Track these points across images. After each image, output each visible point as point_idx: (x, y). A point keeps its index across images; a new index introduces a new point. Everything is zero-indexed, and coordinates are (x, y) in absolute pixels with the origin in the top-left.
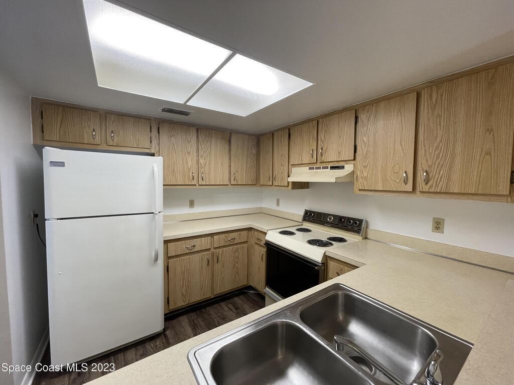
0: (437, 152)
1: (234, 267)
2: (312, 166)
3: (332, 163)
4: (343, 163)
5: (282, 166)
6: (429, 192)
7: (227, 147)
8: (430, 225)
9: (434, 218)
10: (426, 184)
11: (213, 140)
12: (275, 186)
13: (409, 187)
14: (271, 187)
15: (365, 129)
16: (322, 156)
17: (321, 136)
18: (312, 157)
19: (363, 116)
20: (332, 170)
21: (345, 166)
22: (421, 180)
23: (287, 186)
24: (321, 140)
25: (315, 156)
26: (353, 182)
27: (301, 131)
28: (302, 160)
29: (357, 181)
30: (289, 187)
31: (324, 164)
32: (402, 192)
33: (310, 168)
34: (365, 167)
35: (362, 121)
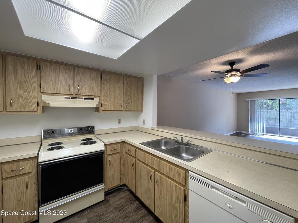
0: (128, 98)
3: (86, 96)
4: (93, 97)
6: (127, 110)
8: (117, 122)
9: (118, 119)
10: (127, 107)
13: (122, 109)
15: (105, 83)
16: (78, 91)
17: (78, 78)
18: (70, 90)
19: (104, 77)
20: (86, 101)
21: (95, 99)
22: (125, 106)
23: (36, 111)
24: (78, 81)
25: (72, 90)
26: (99, 107)
27: (56, 69)
28: (57, 90)
29: (102, 107)
30: (38, 111)
31: (79, 96)
32: (120, 110)
33: (65, 98)
34: (106, 100)
35: (104, 79)
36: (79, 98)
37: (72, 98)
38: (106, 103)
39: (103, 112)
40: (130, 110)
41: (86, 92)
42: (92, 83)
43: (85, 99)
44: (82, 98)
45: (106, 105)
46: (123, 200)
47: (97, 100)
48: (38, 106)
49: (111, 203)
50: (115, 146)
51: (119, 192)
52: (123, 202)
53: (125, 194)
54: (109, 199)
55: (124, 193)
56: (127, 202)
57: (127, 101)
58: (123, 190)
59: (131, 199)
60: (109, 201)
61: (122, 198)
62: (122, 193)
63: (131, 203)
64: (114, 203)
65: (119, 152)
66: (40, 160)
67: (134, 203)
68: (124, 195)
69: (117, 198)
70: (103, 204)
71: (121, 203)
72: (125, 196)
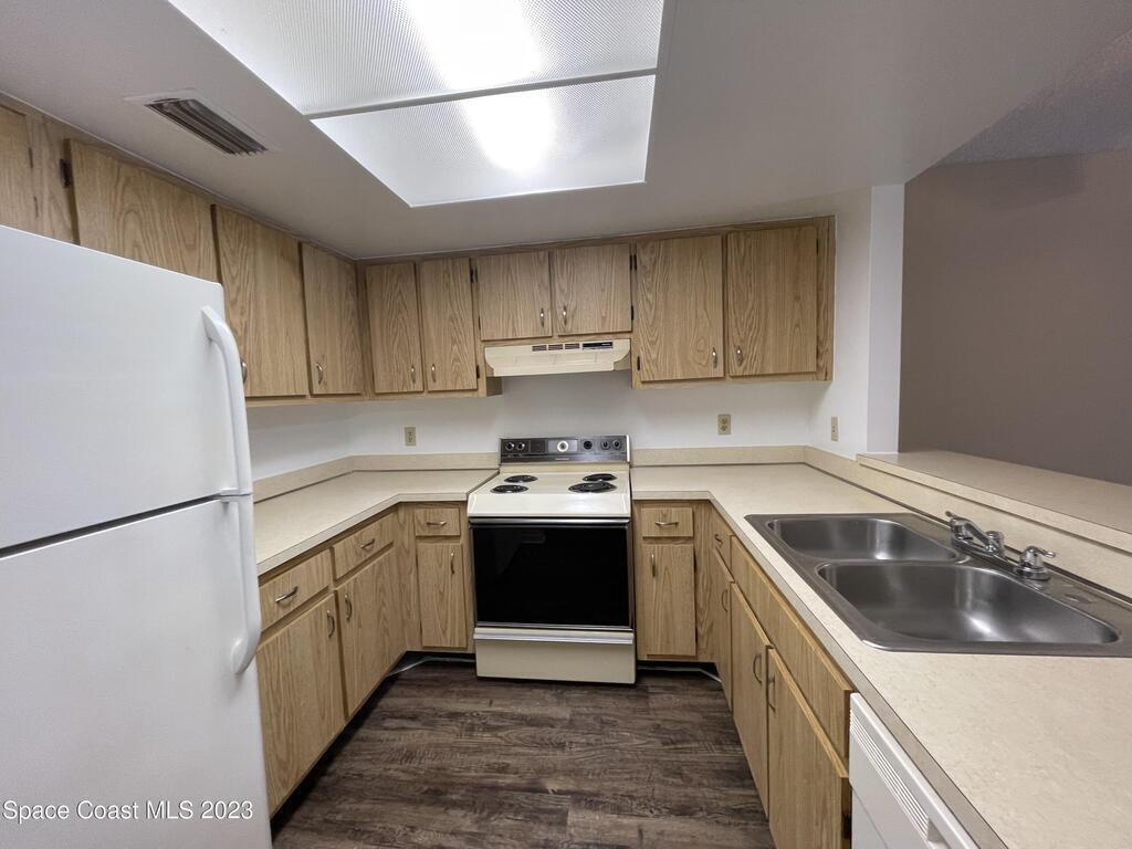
0: (749, 322)
1: (379, 617)
2: (540, 344)
3: (588, 338)
4: (611, 336)
5: (454, 342)
6: (742, 376)
7: (296, 283)
8: (715, 426)
9: (720, 416)
10: (741, 364)
11: (260, 254)
12: (430, 392)
13: (719, 372)
14: (419, 397)
15: (650, 279)
16: (565, 322)
17: (561, 283)
18: (543, 324)
19: (644, 258)
20: (588, 350)
21: (615, 342)
22: (733, 361)
23: (476, 390)
24: (562, 291)
25: (548, 323)
26: (631, 371)
27: (509, 269)
28: (514, 330)
29: (639, 368)
30: (480, 390)
31: (570, 340)
32: (711, 379)
33: (535, 349)
34: (653, 343)
35: (645, 267)
36: (568, 347)
37: (552, 348)
38: (654, 356)
39: (646, 386)
40: (755, 376)
41: (588, 323)
42: (603, 290)
43: (585, 345)
44: (577, 346)
45: (655, 362)
46: (695, 717)
47: (621, 347)
48: (478, 376)
49: (651, 705)
50: (675, 514)
51: (693, 685)
52: (691, 723)
53: (711, 701)
54: (651, 690)
55: (710, 696)
56: (704, 731)
57: (742, 337)
58: (711, 684)
59: (725, 728)
60: (647, 697)
61: (692, 708)
62: (702, 693)
63: (718, 742)
64: (658, 709)
65: (690, 538)
66: (472, 510)
67: (725, 748)
68: (704, 701)
69: (675, 700)
70: (628, 697)
71: (681, 722)
72: (708, 706)
